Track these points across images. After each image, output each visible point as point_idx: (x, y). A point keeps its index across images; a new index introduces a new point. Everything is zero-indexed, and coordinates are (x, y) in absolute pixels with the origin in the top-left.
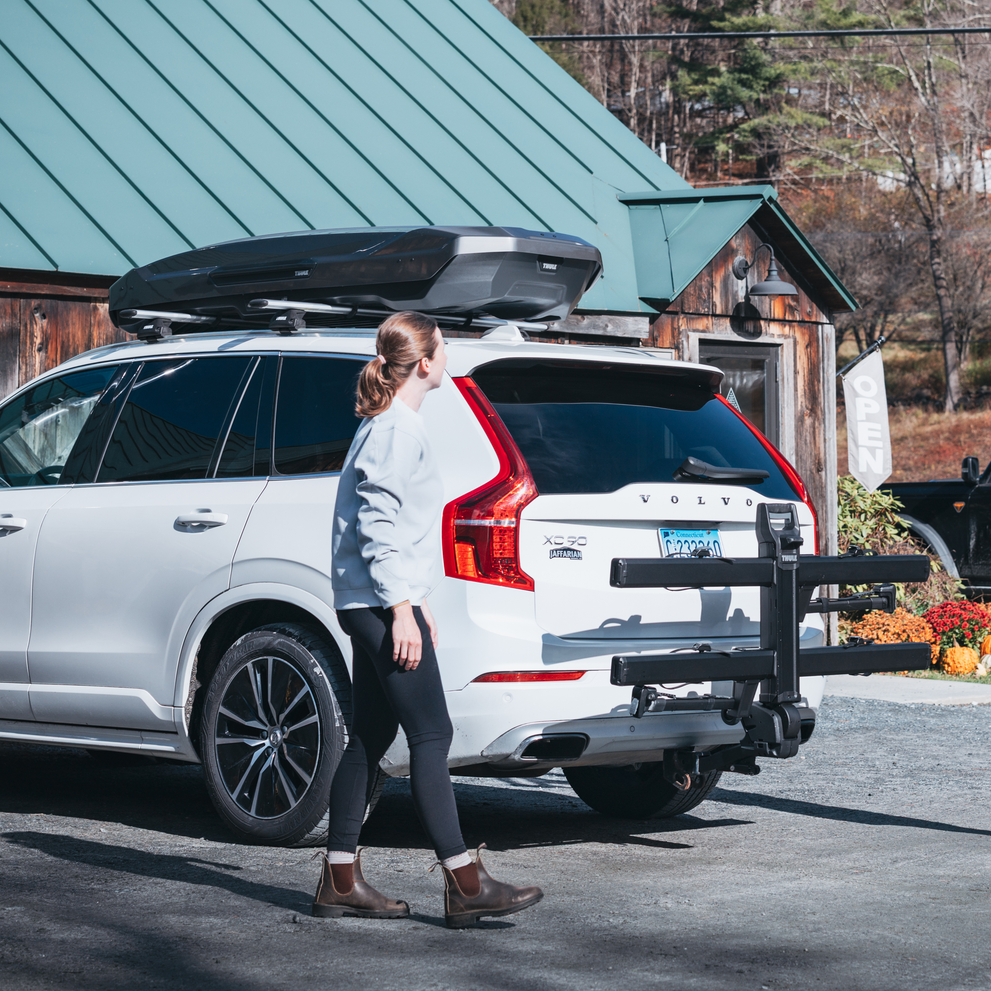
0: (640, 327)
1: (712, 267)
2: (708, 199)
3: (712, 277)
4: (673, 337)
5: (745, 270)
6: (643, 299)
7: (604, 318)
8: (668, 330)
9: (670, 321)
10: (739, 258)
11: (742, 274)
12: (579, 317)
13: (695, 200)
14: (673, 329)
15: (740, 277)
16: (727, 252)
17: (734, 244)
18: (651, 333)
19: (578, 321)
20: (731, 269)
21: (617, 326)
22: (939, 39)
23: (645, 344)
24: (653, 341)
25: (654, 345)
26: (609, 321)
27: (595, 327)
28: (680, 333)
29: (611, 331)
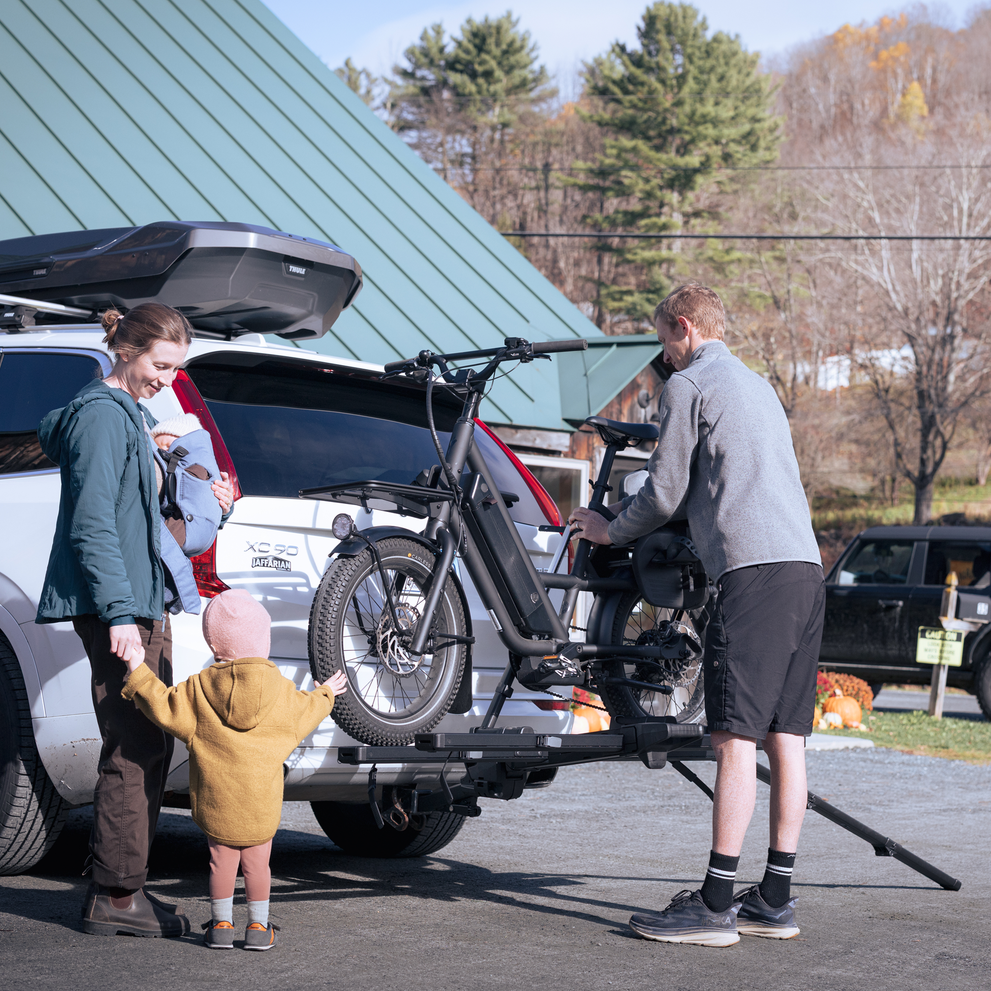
0: (562, 441)
1: (621, 397)
2: (620, 345)
3: (620, 405)
4: (588, 451)
5: (648, 401)
6: (567, 420)
7: (534, 432)
8: (585, 446)
9: (586, 438)
10: (643, 392)
11: (644, 403)
12: (513, 431)
13: (609, 345)
14: (588, 445)
15: (642, 406)
16: (634, 386)
17: (640, 380)
18: (571, 447)
19: (513, 434)
20: (636, 399)
21: (543, 439)
22: (816, 245)
23: (566, 456)
24: (572, 454)
25: (573, 457)
26: (538, 435)
27: (526, 440)
28: (593, 448)
29: (539, 443)
